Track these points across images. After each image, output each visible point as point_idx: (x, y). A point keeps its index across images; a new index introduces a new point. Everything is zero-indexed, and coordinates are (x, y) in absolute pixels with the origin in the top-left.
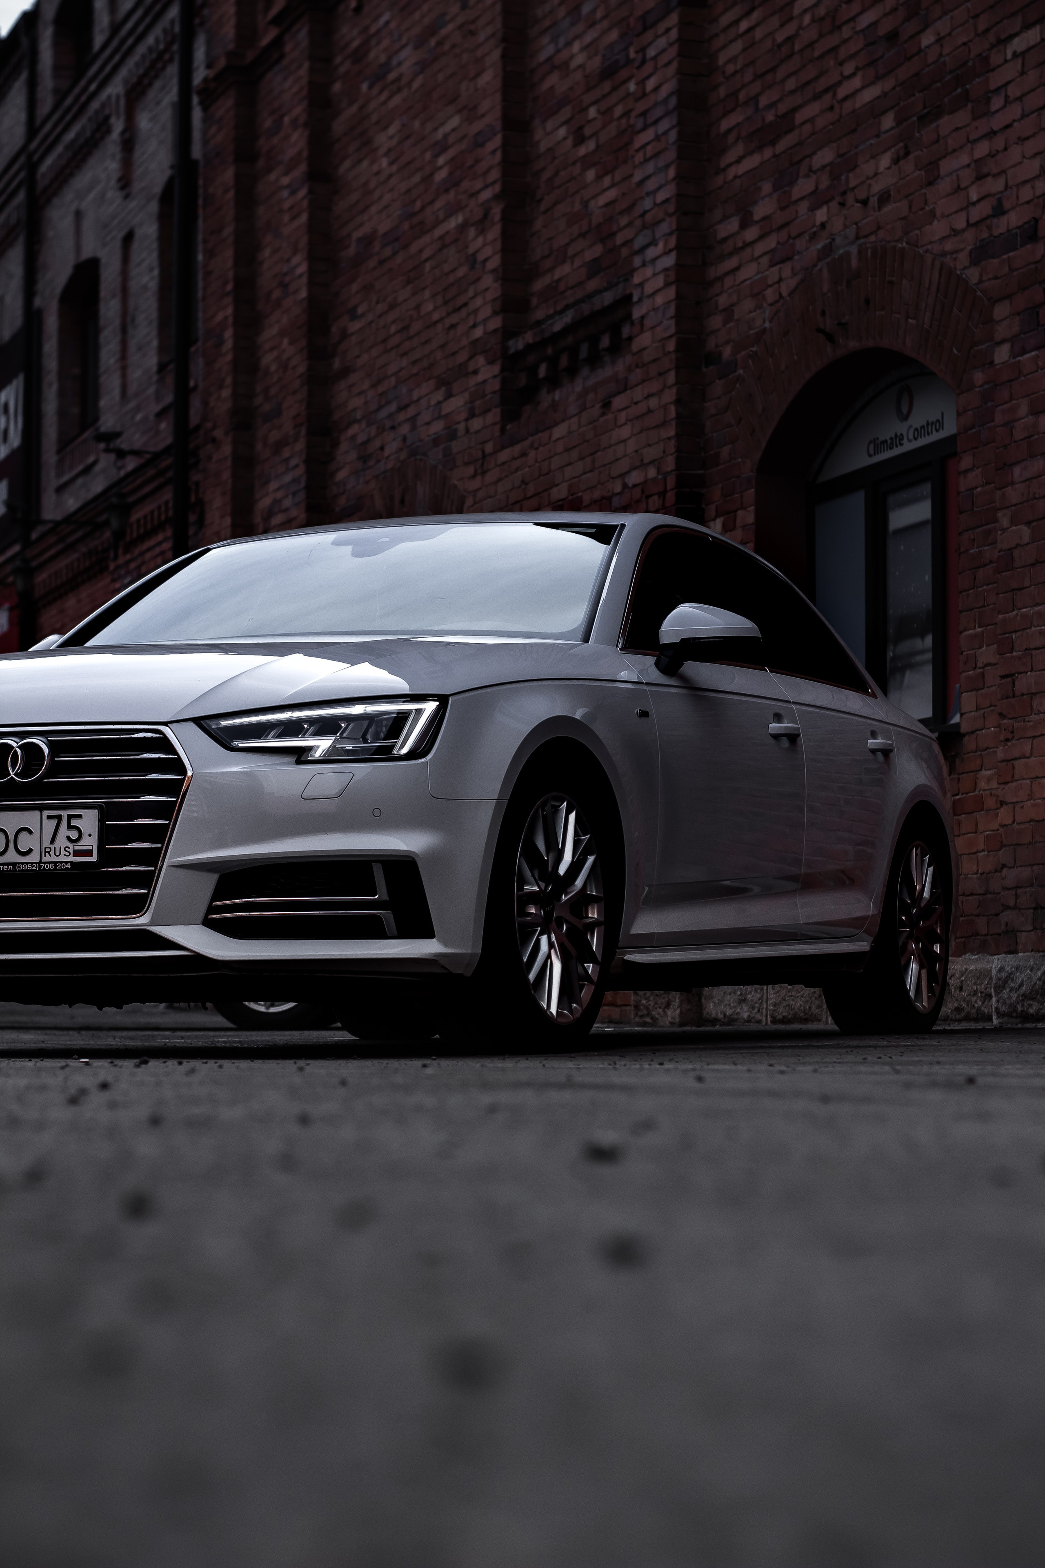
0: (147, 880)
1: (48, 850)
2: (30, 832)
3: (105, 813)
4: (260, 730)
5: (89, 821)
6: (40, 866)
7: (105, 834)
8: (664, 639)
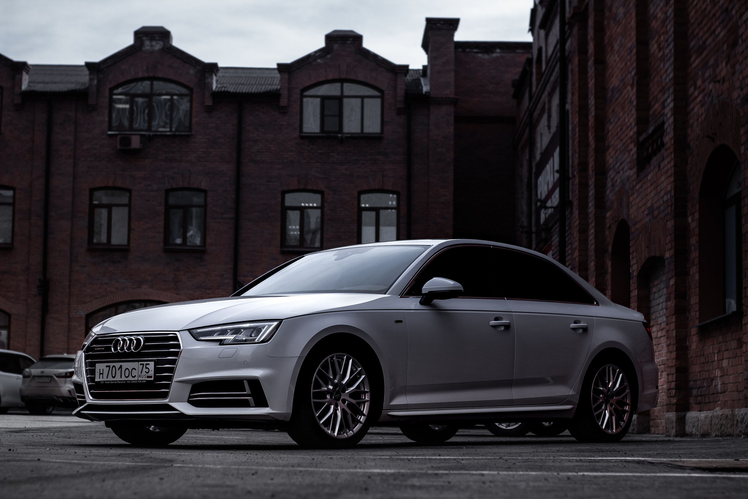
0: (168, 386)
1: (140, 376)
2: (135, 369)
3: (156, 363)
4: (211, 333)
5: (151, 366)
6: (138, 381)
7: (157, 370)
8: (423, 292)
